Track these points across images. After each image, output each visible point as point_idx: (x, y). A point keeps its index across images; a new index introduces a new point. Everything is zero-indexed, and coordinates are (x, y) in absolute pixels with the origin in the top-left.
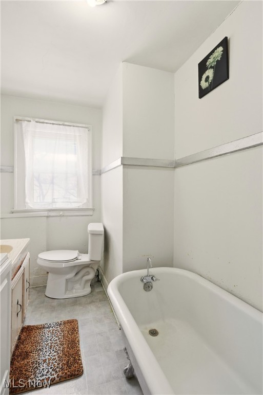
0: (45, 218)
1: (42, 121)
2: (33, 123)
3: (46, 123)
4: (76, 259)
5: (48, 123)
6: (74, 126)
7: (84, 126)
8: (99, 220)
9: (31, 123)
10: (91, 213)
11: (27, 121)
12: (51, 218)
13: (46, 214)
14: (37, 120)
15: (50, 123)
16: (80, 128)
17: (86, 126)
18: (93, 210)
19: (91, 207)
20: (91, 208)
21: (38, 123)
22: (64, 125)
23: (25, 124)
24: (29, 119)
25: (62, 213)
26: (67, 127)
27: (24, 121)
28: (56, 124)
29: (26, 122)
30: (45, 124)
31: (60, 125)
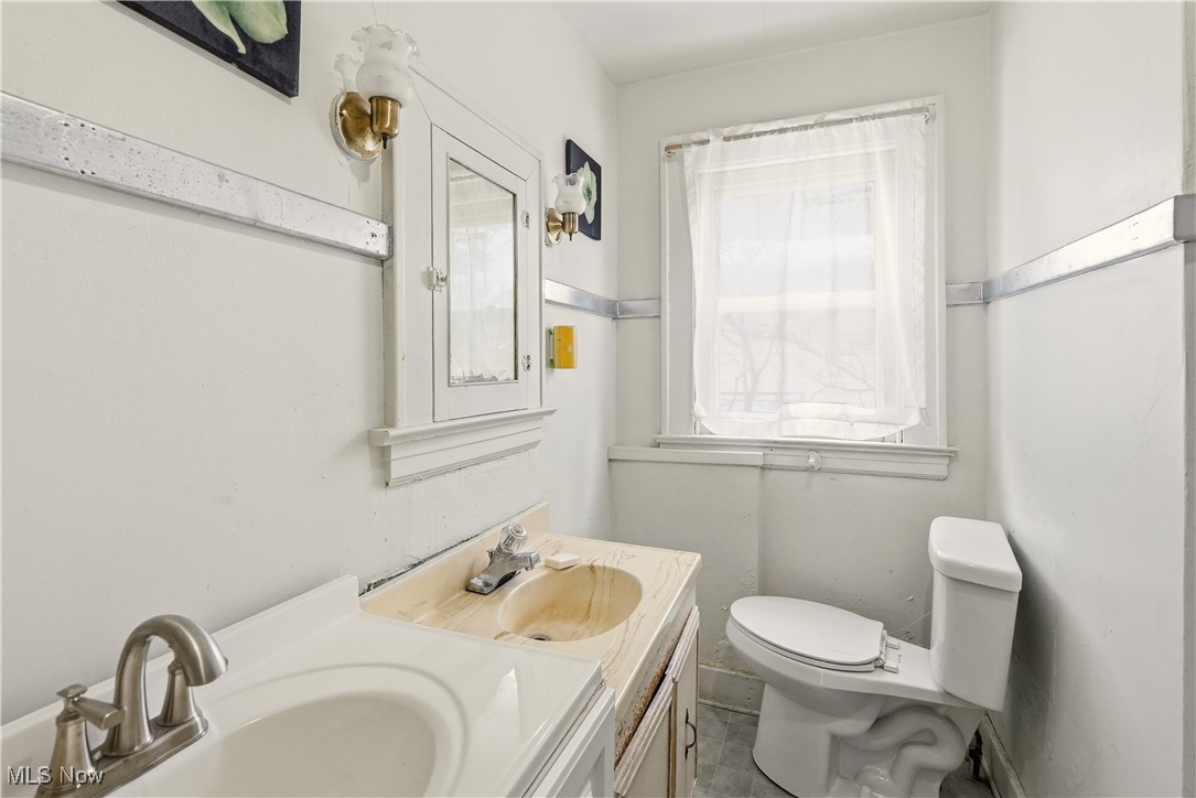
0: (757, 472)
1: (742, 130)
2: (716, 144)
3: (759, 134)
4: (878, 664)
5: (765, 133)
6: (862, 119)
7: (907, 105)
8: (982, 506)
9: (709, 146)
10: (938, 467)
11: (695, 143)
12: (772, 475)
13: (756, 456)
14: (726, 131)
15: (772, 132)
16: (889, 120)
17: (918, 103)
18: (951, 456)
19: (939, 444)
20: (938, 446)
21: (732, 143)
22: (822, 124)
23: (690, 154)
24: (704, 136)
25: (816, 458)
26: (834, 130)
27: (689, 145)
28: (793, 129)
29: (694, 148)
30: (754, 139)
31: (806, 127)
